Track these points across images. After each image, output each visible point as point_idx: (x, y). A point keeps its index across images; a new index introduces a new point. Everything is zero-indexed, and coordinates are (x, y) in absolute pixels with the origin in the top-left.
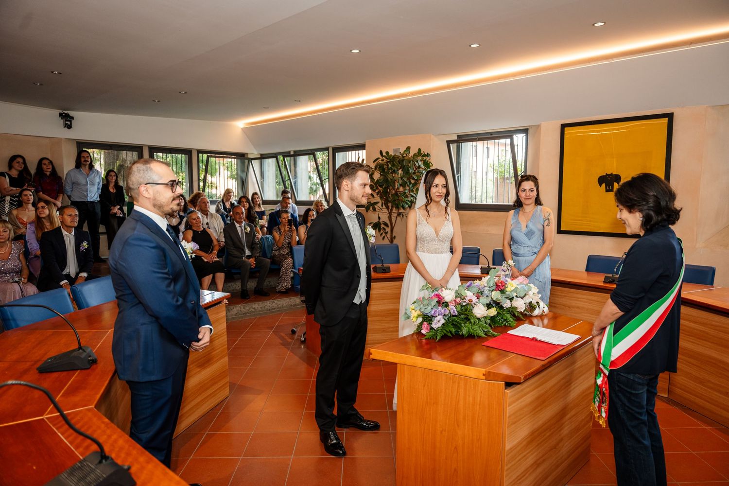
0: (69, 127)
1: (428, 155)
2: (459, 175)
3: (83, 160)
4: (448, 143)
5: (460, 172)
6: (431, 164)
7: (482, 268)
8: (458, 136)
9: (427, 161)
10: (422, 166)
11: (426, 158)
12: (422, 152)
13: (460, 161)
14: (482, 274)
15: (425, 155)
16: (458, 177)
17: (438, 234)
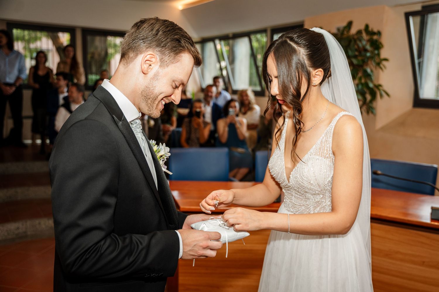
1: (379, 33)
2: (421, 60)
4: (407, 15)
5: (422, 56)
6: (380, 45)
7: (433, 209)
8: (423, 7)
9: (376, 41)
10: (368, 47)
11: (375, 37)
12: (370, 29)
13: (423, 41)
14: (432, 220)
15: (373, 33)
16: (419, 63)
17: (288, 178)
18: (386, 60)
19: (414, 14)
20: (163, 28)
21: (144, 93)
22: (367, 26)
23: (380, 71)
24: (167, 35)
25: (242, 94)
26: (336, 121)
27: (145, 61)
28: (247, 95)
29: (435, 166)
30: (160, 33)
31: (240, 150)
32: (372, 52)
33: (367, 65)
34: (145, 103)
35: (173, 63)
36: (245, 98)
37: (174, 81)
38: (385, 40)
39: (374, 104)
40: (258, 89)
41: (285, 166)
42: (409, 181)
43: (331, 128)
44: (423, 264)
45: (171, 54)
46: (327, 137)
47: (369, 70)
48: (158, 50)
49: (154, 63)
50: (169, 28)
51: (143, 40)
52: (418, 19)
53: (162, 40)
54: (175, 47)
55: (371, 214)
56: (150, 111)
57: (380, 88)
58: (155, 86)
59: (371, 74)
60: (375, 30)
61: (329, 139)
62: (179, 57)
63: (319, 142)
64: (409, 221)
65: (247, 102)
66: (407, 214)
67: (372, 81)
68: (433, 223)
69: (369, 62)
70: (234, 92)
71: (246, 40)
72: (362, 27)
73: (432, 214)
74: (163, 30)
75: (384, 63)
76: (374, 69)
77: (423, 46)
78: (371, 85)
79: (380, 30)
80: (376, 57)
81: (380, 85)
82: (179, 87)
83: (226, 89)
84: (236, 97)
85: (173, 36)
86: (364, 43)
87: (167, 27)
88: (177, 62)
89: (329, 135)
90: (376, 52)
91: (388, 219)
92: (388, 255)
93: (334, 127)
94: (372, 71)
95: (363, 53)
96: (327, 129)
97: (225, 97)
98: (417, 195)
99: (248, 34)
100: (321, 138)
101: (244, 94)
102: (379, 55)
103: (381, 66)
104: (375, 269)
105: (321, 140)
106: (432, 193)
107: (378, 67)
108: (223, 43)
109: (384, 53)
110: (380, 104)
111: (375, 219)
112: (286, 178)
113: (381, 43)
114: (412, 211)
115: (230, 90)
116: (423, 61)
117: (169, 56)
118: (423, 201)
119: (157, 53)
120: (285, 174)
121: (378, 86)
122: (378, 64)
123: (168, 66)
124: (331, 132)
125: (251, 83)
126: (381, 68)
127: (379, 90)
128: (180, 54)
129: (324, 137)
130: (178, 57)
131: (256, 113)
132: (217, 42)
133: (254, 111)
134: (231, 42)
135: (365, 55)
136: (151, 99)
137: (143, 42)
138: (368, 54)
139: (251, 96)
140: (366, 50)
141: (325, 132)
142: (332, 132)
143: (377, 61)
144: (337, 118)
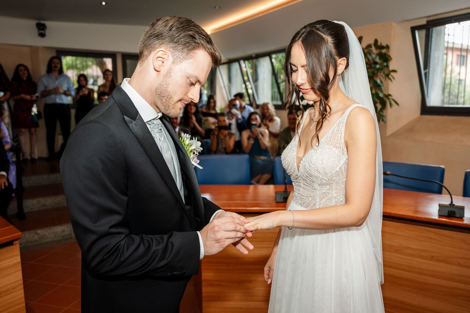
0: (42, 35)
1: (388, 47)
2: (427, 70)
3: (53, 65)
4: (413, 29)
5: (428, 67)
6: (389, 58)
7: (440, 206)
8: (428, 22)
9: (385, 54)
10: (378, 60)
11: (384, 51)
12: (379, 44)
13: (429, 54)
14: (440, 216)
15: (382, 47)
16: (425, 74)
17: (298, 167)
18: (394, 71)
19: (419, 28)
20: (177, 24)
21: (158, 91)
22: (376, 41)
23: (390, 81)
24: (180, 30)
25: (264, 107)
26: (349, 111)
27: (157, 58)
28: (268, 109)
29: (442, 166)
30: (174, 29)
31: (263, 158)
32: (381, 64)
33: (377, 76)
34: (160, 102)
35: (186, 59)
36: (266, 111)
37: (188, 78)
38: (393, 53)
39: (384, 113)
40: (279, 103)
41: (297, 157)
42: (418, 180)
43: (344, 119)
44: (432, 258)
45: (184, 50)
46: (339, 127)
47: (379, 81)
48: (171, 46)
49: (166, 60)
50: (183, 24)
51: (157, 37)
52: (423, 32)
53: (175, 35)
54: (188, 43)
55: (383, 212)
56: (167, 110)
57: (390, 97)
58: (168, 83)
59: (381, 84)
60: (384, 44)
61: (341, 128)
62: (193, 53)
63: (330, 132)
64: (417, 217)
65: (268, 115)
66: (416, 212)
67: (382, 92)
68: (441, 219)
69: (379, 74)
70: (258, 106)
71: (267, 59)
72: (372, 42)
73: (439, 211)
74: (177, 26)
75: (392, 74)
76: (383, 80)
77: (429, 58)
78: (381, 95)
79: (389, 44)
80: (386, 69)
81: (390, 95)
82: (195, 84)
83: (251, 105)
84: (258, 111)
85: (186, 31)
86: (374, 56)
87: (182, 24)
88: (190, 58)
89: (342, 124)
90: (385, 64)
91: (397, 216)
92: (398, 250)
93: (347, 117)
94: (381, 82)
95: (373, 66)
96: (340, 120)
97: (249, 110)
98: (425, 194)
99: (269, 54)
100: (333, 128)
101: (265, 107)
102: (387, 66)
103: (390, 77)
104: (386, 264)
105: (333, 129)
106: (440, 192)
107: (387, 79)
108: (247, 62)
109: (392, 65)
110: (390, 112)
111: (387, 217)
112: (296, 167)
113: (389, 56)
114: (421, 209)
115: (254, 106)
116: (429, 71)
117: (182, 52)
118: (431, 199)
119: (170, 50)
120: (296, 164)
121: (388, 96)
122: (387, 75)
123: (181, 62)
124: (343, 123)
125: (273, 99)
126: (390, 79)
127: (389, 99)
128: (194, 51)
129: (336, 127)
130: (191, 54)
131: (277, 124)
132: (242, 62)
133: (275, 122)
134: (254, 61)
135: (375, 68)
136: (165, 98)
137: (157, 38)
138: (378, 66)
139: (272, 109)
140: (376, 63)
141: (337, 123)
142: (345, 122)
143: (386, 72)
144: (351, 109)
